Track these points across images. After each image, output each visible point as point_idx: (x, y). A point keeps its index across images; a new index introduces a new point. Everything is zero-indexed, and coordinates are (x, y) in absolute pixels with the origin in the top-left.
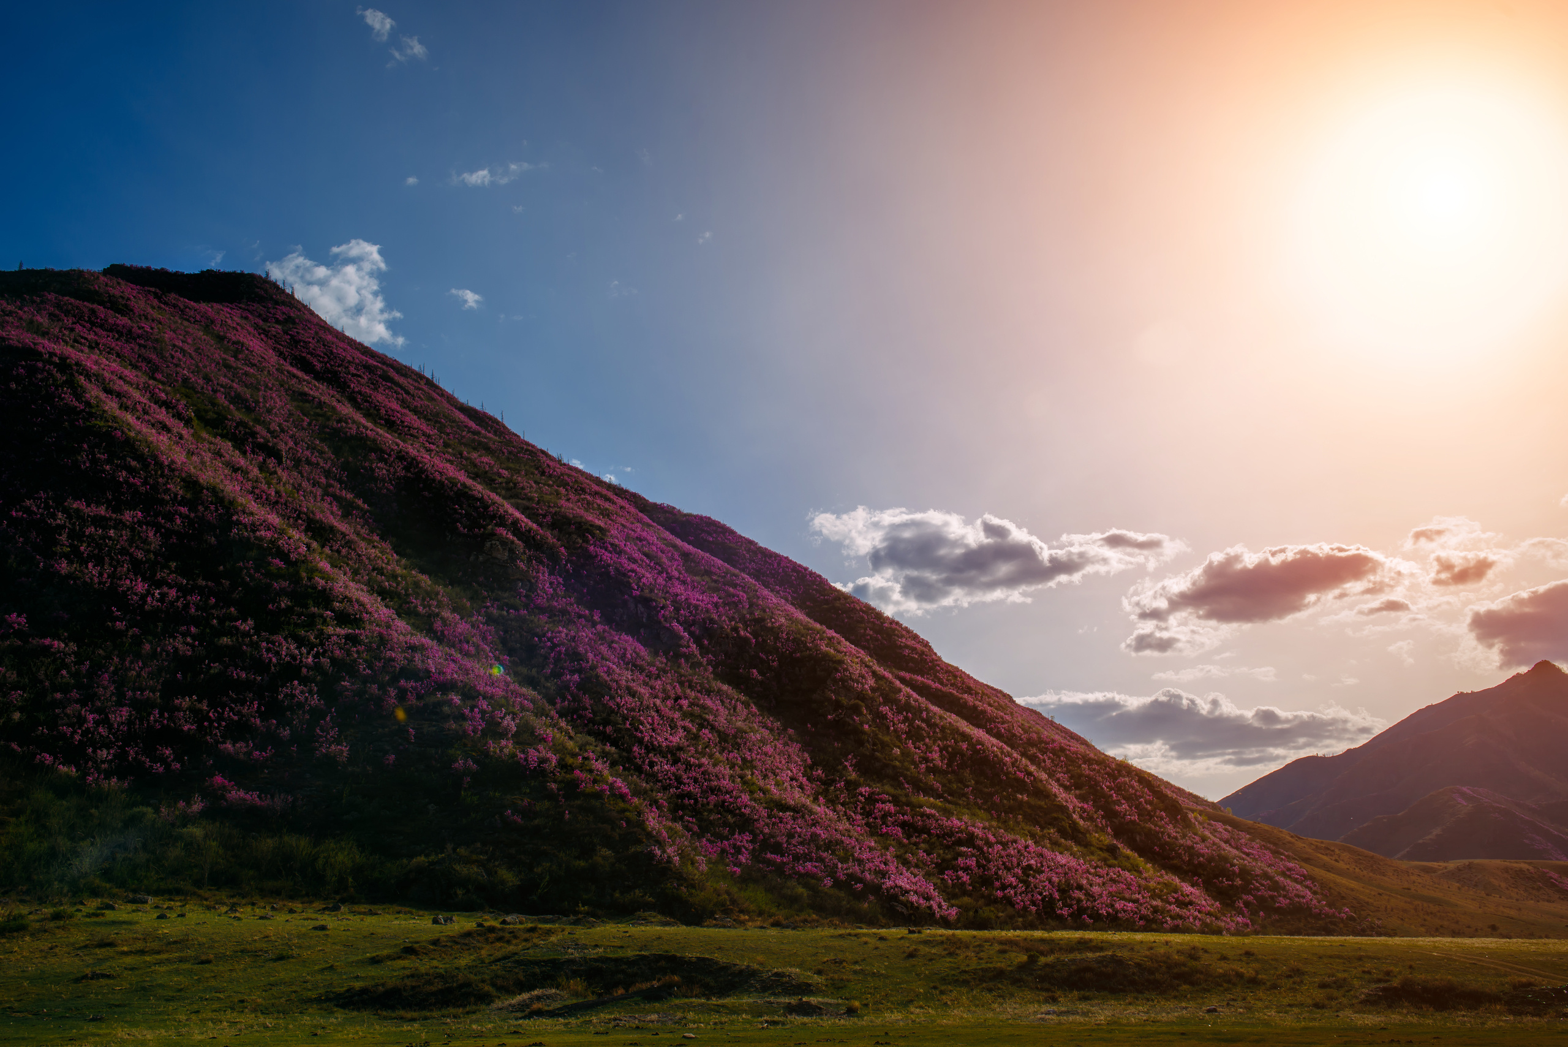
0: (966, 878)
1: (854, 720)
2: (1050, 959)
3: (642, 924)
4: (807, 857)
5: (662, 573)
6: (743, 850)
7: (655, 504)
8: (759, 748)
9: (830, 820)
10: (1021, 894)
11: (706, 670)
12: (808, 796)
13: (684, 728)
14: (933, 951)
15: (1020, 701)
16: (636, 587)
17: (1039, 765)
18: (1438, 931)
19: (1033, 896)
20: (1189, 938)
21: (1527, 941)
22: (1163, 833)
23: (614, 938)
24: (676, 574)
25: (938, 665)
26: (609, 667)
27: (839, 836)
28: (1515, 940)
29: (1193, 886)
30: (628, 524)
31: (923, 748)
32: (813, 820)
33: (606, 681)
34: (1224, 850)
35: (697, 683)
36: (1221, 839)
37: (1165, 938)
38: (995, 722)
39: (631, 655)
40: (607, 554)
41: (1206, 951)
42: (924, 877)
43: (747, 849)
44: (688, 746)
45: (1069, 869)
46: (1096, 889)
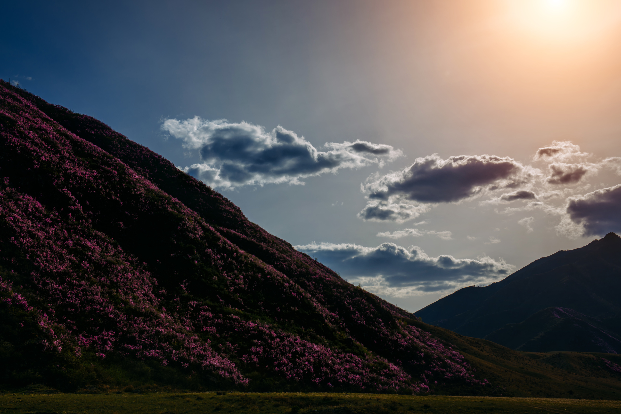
0: (256, 359)
1: (188, 257)
2: (306, 410)
3: (32, 393)
4: (152, 346)
5: (57, 154)
6: (108, 342)
7: (52, 105)
8: (123, 274)
9: (169, 322)
10: (290, 369)
11: (87, 221)
12: (155, 306)
13: (70, 260)
14: (232, 406)
15: (295, 247)
16: (37, 163)
17: (306, 289)
18: (538, 394)
19: (297, 370)
20: (391, 396)
21: (590, 401)
22: (380, 332)
23: (10, 402)
24: (67, 155)
25: (245, 223)
26: (14, 217)
27: (174, 333)
28: (583, 400)
29: (396, 365)
30: (31, 118)
31: (233, 276)
32: (157, 322)
33: (12, 227)
34: (416, 343)
35: (80, 230)
36: (414, 336)
37: (377, 397)
38: (280, 261)
39: (32, 209)
40: (14, 138)
41: (401, 405)
42: (229, 359)
43: (110, 341)
44: (72, 272)
45: (321, 354)
46: (337, 366)
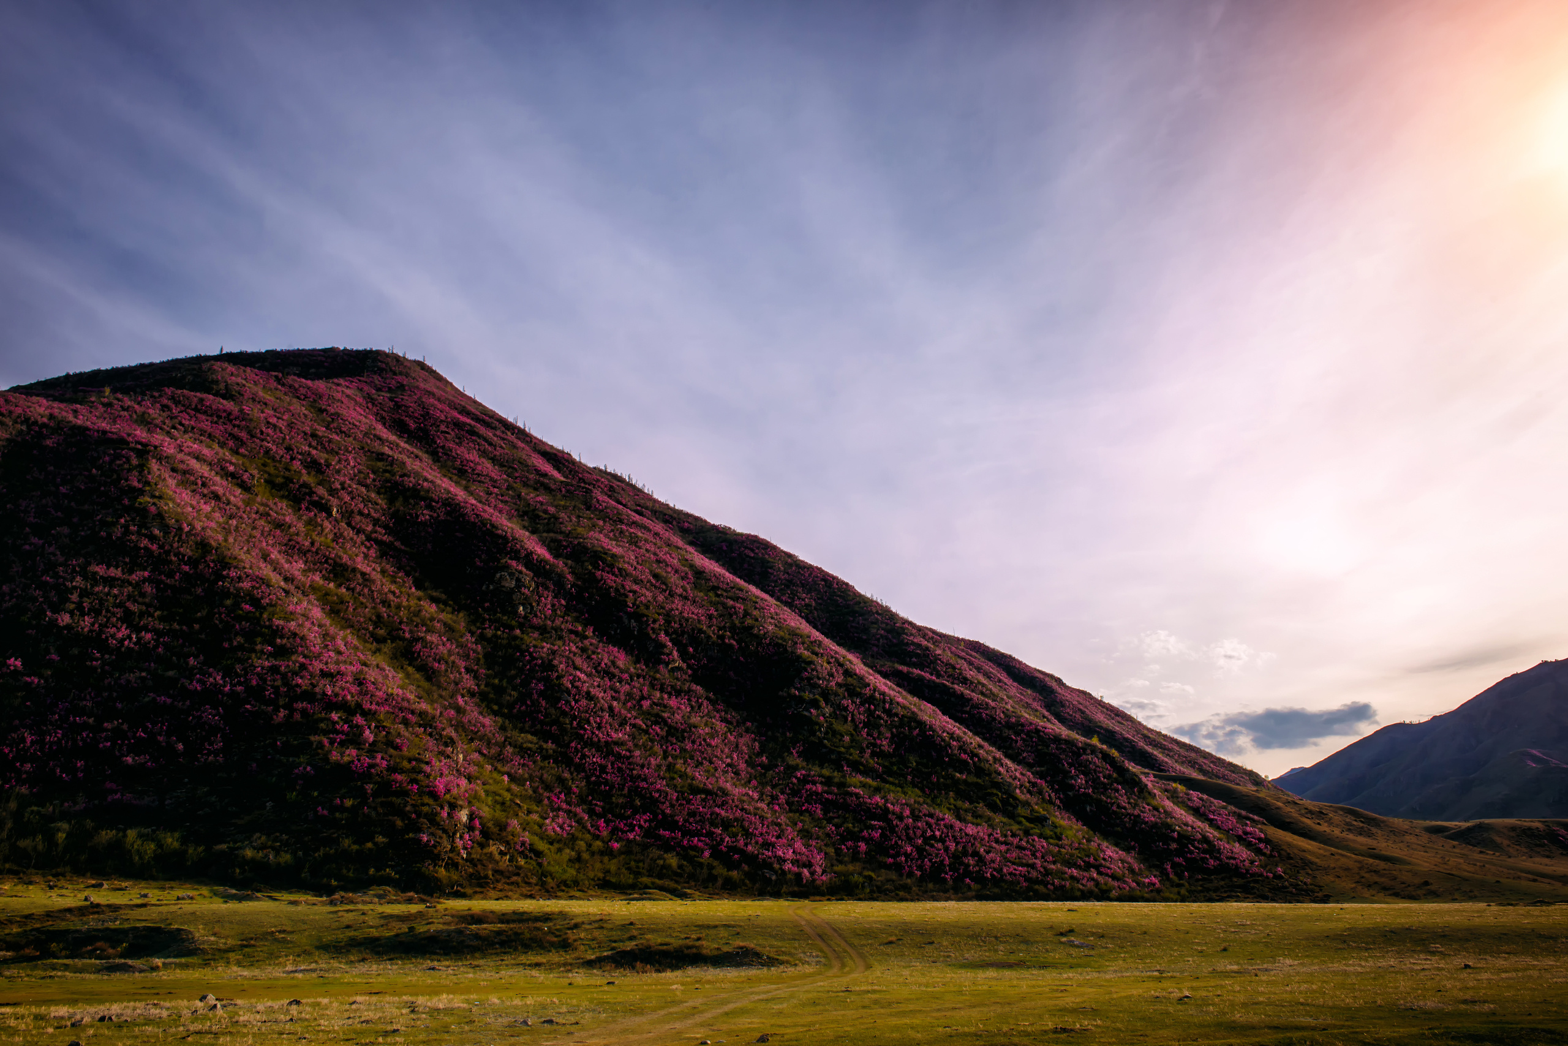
1: (811, 713)
4: (697, 832)
5: (665, 591)
6: (637, 827)
7: (712, 526)
10: (911, 860)
11: (683, 673)
13: (634, 725)
16: (631, 605)
19: (923, 862)
24: (680, 590)
26: (576, 675)
27: (741, 814)
31: (876, 735)
33: (568, 688)
39: (608, 663)
40: (612, 577)
43: (641, 827)
45: (974, 838)
